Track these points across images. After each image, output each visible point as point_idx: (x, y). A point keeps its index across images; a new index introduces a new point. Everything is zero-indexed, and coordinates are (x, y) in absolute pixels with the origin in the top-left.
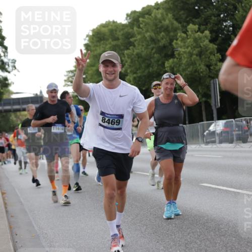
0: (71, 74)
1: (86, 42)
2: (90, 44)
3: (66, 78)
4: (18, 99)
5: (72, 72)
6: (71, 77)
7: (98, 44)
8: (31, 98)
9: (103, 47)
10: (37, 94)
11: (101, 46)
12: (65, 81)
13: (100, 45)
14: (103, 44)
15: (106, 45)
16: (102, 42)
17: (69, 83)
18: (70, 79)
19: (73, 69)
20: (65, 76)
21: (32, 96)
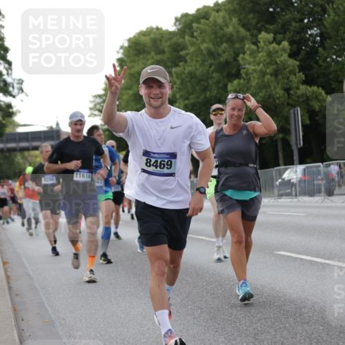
0: (98, 100)
1: (120, 56)
2: (125, 59)
3: (91, 105)
4: (27, 134)
5: (100, 96)
6: (99, 104)
7: (136, 58)
8: (44, 132)
9: (143, 63)
10: (52, 127)
11: (140, 62)
12: (91, 109)
13: (139, 60)
14: (143, 59)
15: (147, 60)
16: (142, 56)
17: (96, 112)
18: (98, 107)
19: (102, 92)
20: (91, 102)
21: (45, 129)
